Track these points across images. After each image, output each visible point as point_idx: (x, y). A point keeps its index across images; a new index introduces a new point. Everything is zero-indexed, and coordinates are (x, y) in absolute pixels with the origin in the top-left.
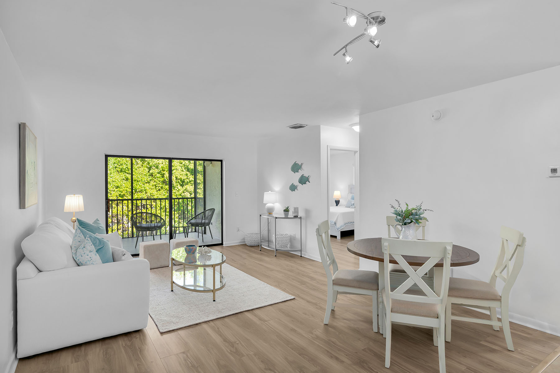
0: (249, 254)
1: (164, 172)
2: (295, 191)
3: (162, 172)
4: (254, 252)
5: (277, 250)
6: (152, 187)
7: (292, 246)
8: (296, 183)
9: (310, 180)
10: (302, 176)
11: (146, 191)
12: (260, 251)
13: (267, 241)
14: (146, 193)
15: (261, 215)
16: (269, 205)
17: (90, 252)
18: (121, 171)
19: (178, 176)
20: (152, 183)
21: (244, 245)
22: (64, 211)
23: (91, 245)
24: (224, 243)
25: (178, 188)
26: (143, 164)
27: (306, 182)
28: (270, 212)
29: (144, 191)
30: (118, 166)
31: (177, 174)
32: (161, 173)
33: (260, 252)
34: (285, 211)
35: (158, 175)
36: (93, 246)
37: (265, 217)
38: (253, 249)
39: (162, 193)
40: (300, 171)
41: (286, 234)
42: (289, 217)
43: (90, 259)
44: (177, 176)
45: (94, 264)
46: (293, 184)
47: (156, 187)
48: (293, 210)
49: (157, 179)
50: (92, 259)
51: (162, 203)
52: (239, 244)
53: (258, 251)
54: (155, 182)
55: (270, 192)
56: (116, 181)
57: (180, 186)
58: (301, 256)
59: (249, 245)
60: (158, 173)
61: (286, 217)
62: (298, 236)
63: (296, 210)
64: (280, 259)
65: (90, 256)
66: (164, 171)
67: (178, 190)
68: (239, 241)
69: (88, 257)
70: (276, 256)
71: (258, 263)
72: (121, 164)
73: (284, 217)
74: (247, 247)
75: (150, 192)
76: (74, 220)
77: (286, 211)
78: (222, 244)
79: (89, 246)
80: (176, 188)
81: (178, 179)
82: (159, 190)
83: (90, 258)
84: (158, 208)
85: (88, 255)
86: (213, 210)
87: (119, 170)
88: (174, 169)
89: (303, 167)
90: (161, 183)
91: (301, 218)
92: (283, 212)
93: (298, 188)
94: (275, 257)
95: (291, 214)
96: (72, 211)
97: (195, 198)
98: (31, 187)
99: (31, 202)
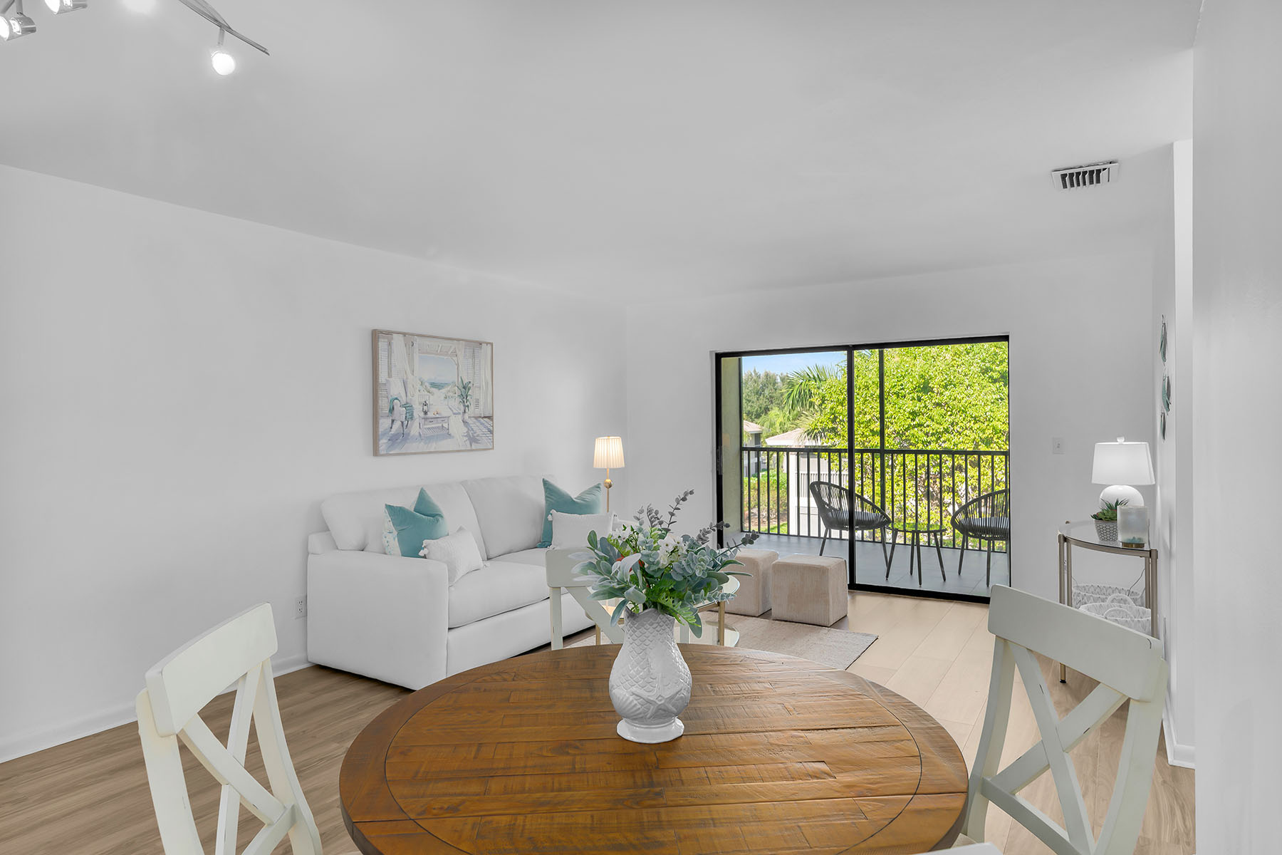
23: (389, 522)
36: (391, 523)
45: (384, 554)
50: (390, 546)
55: (1121, 441)
69: (385, 540)
76: (608, 483)
83: (388, 541)
96: (604, 468)
98: (425, 424)
99: (433, 447)
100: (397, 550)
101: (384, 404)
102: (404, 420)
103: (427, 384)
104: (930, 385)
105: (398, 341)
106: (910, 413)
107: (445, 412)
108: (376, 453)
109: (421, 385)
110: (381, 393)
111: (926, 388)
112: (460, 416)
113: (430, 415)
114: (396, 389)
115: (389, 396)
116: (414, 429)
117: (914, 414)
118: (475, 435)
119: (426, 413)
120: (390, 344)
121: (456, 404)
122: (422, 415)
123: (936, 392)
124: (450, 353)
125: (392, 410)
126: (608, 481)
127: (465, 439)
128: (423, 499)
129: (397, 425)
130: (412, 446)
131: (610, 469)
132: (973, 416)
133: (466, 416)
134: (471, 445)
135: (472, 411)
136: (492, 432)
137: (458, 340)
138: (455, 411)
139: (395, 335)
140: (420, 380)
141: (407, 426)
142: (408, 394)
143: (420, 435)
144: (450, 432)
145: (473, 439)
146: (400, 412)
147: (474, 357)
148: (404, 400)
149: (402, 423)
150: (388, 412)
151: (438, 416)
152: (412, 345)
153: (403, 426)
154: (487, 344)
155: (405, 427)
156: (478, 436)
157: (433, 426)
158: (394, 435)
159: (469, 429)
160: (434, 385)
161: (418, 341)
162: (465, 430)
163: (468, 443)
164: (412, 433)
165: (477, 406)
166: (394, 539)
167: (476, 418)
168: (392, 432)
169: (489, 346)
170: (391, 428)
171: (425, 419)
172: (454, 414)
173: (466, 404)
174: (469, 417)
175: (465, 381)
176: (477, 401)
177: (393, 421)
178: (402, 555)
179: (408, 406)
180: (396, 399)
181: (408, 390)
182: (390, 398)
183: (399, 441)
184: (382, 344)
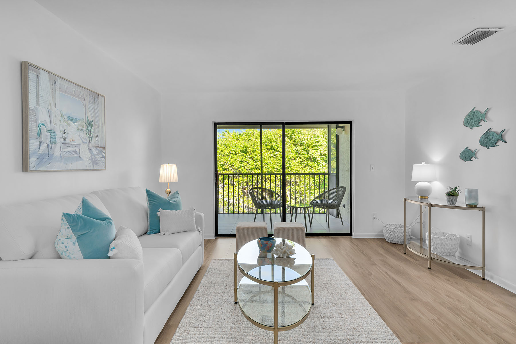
0: (384, 256)
1: (309, 149)
2: (470, 160)
3: (307, 148)
4: (394, 255)
5: (431, 259)
6: (297, 164)
7: (463, 256)
8: (475, 145)
9: (507, 138)
10: (488, 132)
11: (291, 168)
12: (405, 253)
13: (418, 239)
14: (292, 170)
15: (405, 200)
16: (422, 184)
17: (67, 238)
18: (271, 149)
19: (323, 152)
20: (298, 160)
21: (382, 240)
22: (160, 182)
23: (68, 228)
24: (353, 234)
25: (322, 165)
26: (291, 141)
27: (497, 142)
28: (423, 194)
29: (290, 168)
30: (268, 144)
31: (322, 150)
32: (306, 150)
33: (404, 256)
34: (448, 194)
35: (304, 152)
36: (70, 229)
37: (414, 203)
38: (393, 249)
39: (306, 170)
40: (482, 123)
41: (452, 234)
42: (457, 205)
43: (65, 250)
44: (321, 152)
45: (70, 259)
46: (468, 148)
47: (301, 163)
48: (466, 194)
49: (302, 155)
50: (67, 250)
51: (306, 180)
52: (376, 238)
53: (400, 253)
54: (301, 159)
55: (423, 163)
56: (265, 158)
57: (325, 162)
58: (483, 279)
59: (389, 241)
60: (304, 149)
61: (452, 205)
62: (477, 241)
63: (473, 194)
64: (437, 277)
65: (65, 244)
66: (309, 147)
67: (322, 166)
68: (376, 233)
69: (63, 246)
70: (430, 268)
71: (393, 278)
72: (270, 142)
73: (447, 204)
74: (386, 244)
75: (296, 169)
76: (168, 191)
77: (452, 194)
78: (350, 234)
79: (66, 229)
80: (321, 165)
81: (323, 155)
82: (305, 167)
83: (66, 247)
84: (303, 185)
85: (63, 243)
86: (345, 189)
87: (269, 147)
88: (319, 145)
89: (489, 115)
90: (306, 160)
91: (483, 209)
92: (445, 197)
93: (478, 155)
94: (428, 271)
95: (461, 201)
96: (166, 182)
97: (329, 174)
98: (64, 148)
99: (70, 166)
100: (80, 254)
101: (33, 128)
102: (49, 143)
103: (65, 117)
104: (247, 150)
105: (44, 77)
106: (240, 161)
107: (78, 141)
108: (25, 168)
109: (62, 116)
110: (31, 118)
111: (246, 152)
112: (87, 145)
113: (68, 141)
114: (43, 117)
115: (38, 122)
116: (57, 152)
117: (242, 162)
118: (96, 159)
119: (65, 139)
120: (38, 77)
121: (84, 134)
122: (62, 140)
123: (249, 153)
124: (80, 97)
125: (39, 134)
126: (168, 190)
127: (90, 161)
128: (85, 205)
129: (44, 147)
130: (56, 165)
131: (169, 183)
132: (265, 162)
133: (90, 145)
134: (93, 166)
135: (94, 142)
136: (105, 158)
137: (85, 88)
138: (84, 141)
139: (41, 71)
140: (61, 112)
141: (51, 148)
142: (52, 123)
143: (61, 156)
144: (81, 155)
145: (95, 162)
146: (46, 137)
147: (94, 103)
148: (49, 126)
149: (48, 145)
150: (36, 134)
151: (73, 143)
152: (55, 83)
153: (48, 148)
154: (102, 96)
155: (50, 149)
156: (97, 160)
157: (69, 150)
158: (41, 155)
159: (92, 155)
160: (70, 118)
161: (59, 81)
162: (90, 155)
163: (91, 165)
164: (55, 154)
165: (97, 139)
166: (74, 243)
167: (97, 147)
168: (40, 153)
169: (103, 98)
170: (39, 148)
171: (65, 144)
172: (83, 143)
173: (91, 137)
174: (92, 146)
175: (90, 120)
176: (97, 135)
177: (41, 143)
178: (85, 258)
179: (51, 132)
180: (43, 125)
181: (52, 120)
182: (38, 123)
183: (45, 160)
184: (31, 75)
